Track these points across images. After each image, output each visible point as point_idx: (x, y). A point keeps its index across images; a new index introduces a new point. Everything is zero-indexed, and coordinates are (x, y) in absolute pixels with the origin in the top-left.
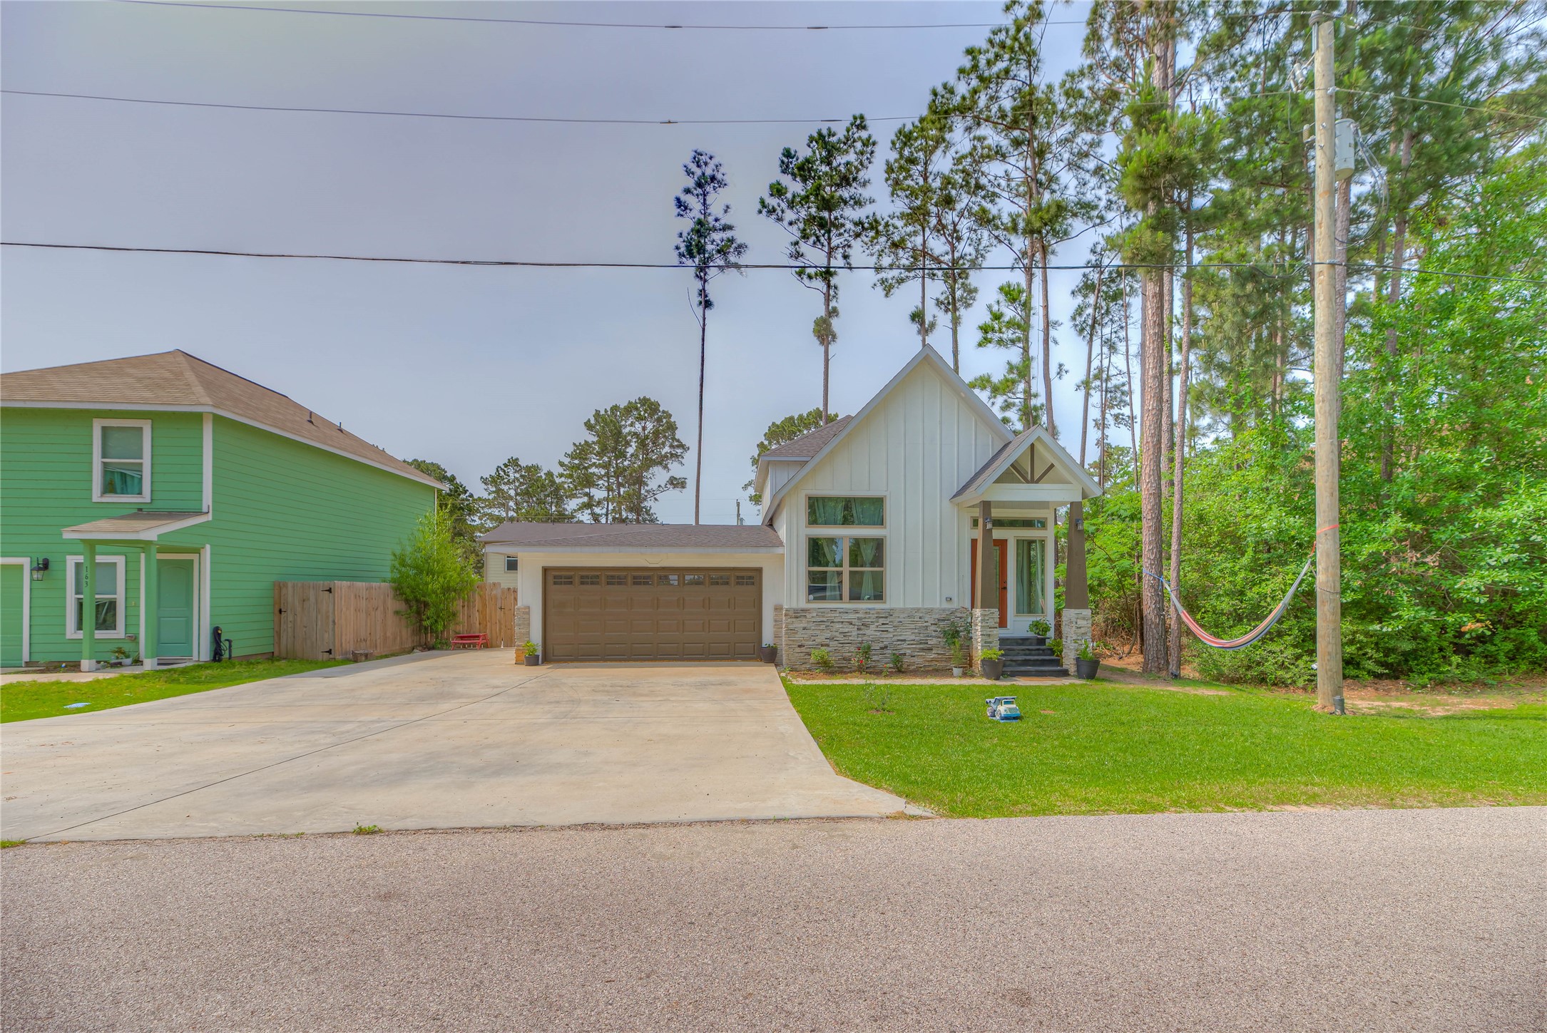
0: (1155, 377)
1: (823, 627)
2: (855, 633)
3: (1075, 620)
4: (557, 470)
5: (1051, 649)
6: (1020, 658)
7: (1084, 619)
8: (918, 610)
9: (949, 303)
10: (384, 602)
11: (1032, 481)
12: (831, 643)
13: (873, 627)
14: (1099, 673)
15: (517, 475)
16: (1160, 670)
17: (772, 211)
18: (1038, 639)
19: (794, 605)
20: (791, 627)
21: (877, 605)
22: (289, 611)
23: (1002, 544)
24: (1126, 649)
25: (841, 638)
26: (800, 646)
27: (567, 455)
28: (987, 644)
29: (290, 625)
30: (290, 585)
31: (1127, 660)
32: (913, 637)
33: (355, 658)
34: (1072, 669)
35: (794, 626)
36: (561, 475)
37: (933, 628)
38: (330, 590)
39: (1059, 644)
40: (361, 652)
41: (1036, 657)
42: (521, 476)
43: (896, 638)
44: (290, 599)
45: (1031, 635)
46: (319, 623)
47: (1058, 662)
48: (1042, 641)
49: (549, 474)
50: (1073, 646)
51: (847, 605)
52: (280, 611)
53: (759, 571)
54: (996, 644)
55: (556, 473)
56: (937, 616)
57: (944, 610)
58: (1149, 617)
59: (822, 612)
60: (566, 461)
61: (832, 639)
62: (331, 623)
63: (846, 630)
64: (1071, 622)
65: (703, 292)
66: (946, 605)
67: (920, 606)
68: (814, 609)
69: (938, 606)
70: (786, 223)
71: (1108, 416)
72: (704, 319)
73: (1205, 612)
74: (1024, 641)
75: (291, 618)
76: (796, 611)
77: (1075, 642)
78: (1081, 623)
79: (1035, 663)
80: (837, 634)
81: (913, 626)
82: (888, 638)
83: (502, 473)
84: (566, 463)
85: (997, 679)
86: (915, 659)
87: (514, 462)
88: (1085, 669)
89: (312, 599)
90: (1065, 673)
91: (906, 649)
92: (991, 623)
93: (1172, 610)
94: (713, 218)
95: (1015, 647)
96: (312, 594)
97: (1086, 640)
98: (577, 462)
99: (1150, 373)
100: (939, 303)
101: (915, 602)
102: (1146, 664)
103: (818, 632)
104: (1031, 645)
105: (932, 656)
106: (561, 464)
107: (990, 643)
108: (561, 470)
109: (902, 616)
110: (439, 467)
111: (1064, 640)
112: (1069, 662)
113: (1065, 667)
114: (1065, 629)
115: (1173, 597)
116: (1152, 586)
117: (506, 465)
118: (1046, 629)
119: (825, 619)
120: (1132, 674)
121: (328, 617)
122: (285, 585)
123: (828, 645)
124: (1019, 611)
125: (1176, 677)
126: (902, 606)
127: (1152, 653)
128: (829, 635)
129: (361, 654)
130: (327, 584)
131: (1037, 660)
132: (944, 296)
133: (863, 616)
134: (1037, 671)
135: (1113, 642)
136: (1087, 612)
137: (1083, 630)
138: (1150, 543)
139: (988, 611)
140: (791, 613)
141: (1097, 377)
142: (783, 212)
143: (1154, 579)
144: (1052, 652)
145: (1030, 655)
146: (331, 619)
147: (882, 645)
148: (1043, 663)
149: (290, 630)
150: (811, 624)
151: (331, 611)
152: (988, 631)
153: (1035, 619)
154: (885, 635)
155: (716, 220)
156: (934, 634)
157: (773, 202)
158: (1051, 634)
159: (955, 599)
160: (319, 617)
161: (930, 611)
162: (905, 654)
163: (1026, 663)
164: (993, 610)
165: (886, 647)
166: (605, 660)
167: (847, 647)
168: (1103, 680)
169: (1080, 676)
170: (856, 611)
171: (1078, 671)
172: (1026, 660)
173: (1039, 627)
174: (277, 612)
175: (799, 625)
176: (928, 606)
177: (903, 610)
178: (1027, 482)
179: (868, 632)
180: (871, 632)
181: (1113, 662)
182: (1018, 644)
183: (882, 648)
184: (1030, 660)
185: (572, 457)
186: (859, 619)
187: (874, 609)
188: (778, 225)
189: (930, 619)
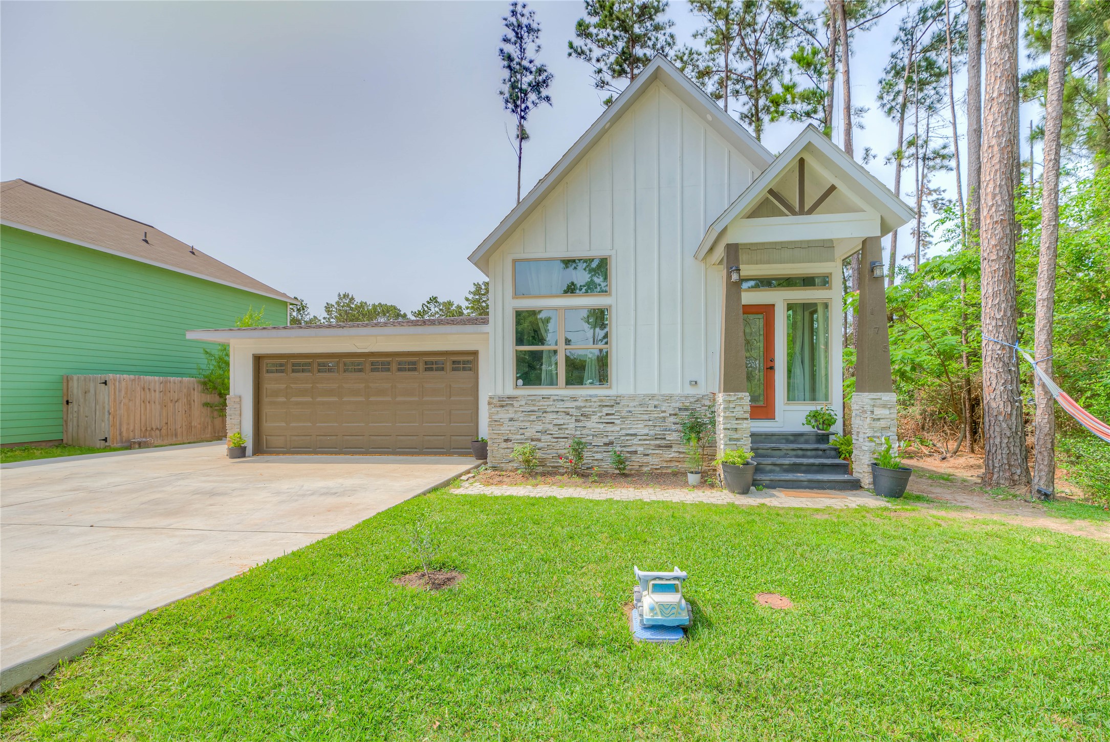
0: (1002, 47)
1: (533, 418)
2: (572, 426)
3: (869, 408)
4: (464, 304)
5: (836, 449)
6: (787, 461)
7: (884, 406)
8: (653, 397)
9: (752, 115)
10: (188, 395)
11: (802, 212)
12: (543, 438)
13: (595, 418)
14: (912, 487)
15: (437, 309)
16: (1014, 483)
17: (581, 53)
18: (818, 435)
19: (500, 392)
20: (496, 417)
21: (600, 392)
22: (74, 402)
23: (767, 311)
24: (953, 445)
25: (555, 431)
26: (506, 441)
27: (470, 292)
28: (732, 441)
29: (75, 415)
30: (75, 378)
31: (952, 461)
32: (646, 431)
33: (129, 446)
34: (867, 480)
35: (500, 416)
36: (467, 308)
37: (672, 419)
38: (105, 383)
39: (849, 443)
40: (136, 440)
41: (811, 461)
42: (440, 310)
43: (624, 432)
44: (75, 391)
45: (808, 429)
46: (98, 413)
47: (845, 468)
48: (823, 438)
49: (459, 307)
50: (867, 446)
51: (562, 391)
52: (68, 402)
53: (475, 353)
54: (747, 442)
55: (464, 307)
56: (679, 405)
57: (687, 397)
58: (993, 405)
59: (532, 400)
60: (470, 297)
61: (544, 432)
62: (106, 413)
63: (561, 422)
64: (865, 412)
65: (521, 127)
66: (690, 391)
67: (656, 392)
68: (524, 396)
69: (678, 391)
70: (594, 61)
71: (924, 203)
72: (521, 149)
73: (1093, 396)
74: (797, 437)
75: (76, 409)
76: (501, 399)
77: (871, 439)
78: (879, 412)
79: (810, 469)
80: (551, 427)
81: (646, 417)
82: (614, 432)
83: (426, 309)
84: (470, 298)
85: (745, 492)
86: (649, 459)
87: (434, 300)
88: (886, 482)
89: (92, 391)
90: (855, 485)
91: (636, 444)
92: (739, 412)
93: (1038, 392)
94: (528, 60)
95: (782, 446)
96: (92, 385)
97: (888, 439)
98: (477, 297)
99: (995, 43)
100: (743, 116)
101: (649, 386)
102: (990, 472)
103: (527, 424)
104: (806, 442)
105: (671, 454)
106: (467, 299)
107: (738, 440)
108: (467, 304)
109: (631, 404)
110: (395, 308)
111: (854, 437)
112: (861, 469)
113: (856, 475)
114: (856, 422)
115: (1040, 372)
116: (999, 359)
117: (428, 303)
118: (829, 422)
119: (536, 408)
120: (965, 486)
121: (104, 408)
122: (72, 379)
123: (539, 440)
124: (791, 397)
125: (1047, 496)
126: (632, 392)
127: (1000, 457)
128: (540, 428)
129: (135, 443)
130: (104, 377)
131: (813, 465)
132: (747, 107)
133: (582, 404)
134: (810, 481)
135: (932, 437)
136: (891, 397)
137: (883, 423)
138: (995, 295)
139: (733, 396)
140: (495, 401)
141: (911, 144)
142: (590, 51)
143: (1003, 347)
144: (838, 453)
145: (803, 456)
146: (106, 410)
147: (606, 440)
148: (822, 468)
149: (75, 419)
150: (519, 414)
151: (107, 402)
152: (733, 424)
153: (813, 408)
154: (610, 428)
155: (531, 62)
156: (674, 427)
157: (579, 42)
158: (838, 428)
159: (702, 383)
160: (97, 407)
161: (669, 398)
162: (635, 452)
163: (795, 468)
164: (741, 395)
165: (611, 443)
166: (316, 453)
167: (562, 443)
168: (918, 498)
169: (878, 491)
170: (574, 399)
171: (875, 482)
172: (795, 464)
173: (823, 421)
174: (65, 403)
175: (504, 415)
176: (667, 392)
177: (632, 398)
178: (794, 213)
179: (589, 424)
180: (592, 424)
181: (932, 464)
182: (788, 441)
183: (606, 444)
184: (801, 464)
185: (475, 294)
186: (578, 408)
187: (596, 396)
188: (586, 63)
189: (669, 408)
